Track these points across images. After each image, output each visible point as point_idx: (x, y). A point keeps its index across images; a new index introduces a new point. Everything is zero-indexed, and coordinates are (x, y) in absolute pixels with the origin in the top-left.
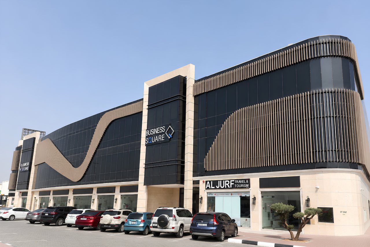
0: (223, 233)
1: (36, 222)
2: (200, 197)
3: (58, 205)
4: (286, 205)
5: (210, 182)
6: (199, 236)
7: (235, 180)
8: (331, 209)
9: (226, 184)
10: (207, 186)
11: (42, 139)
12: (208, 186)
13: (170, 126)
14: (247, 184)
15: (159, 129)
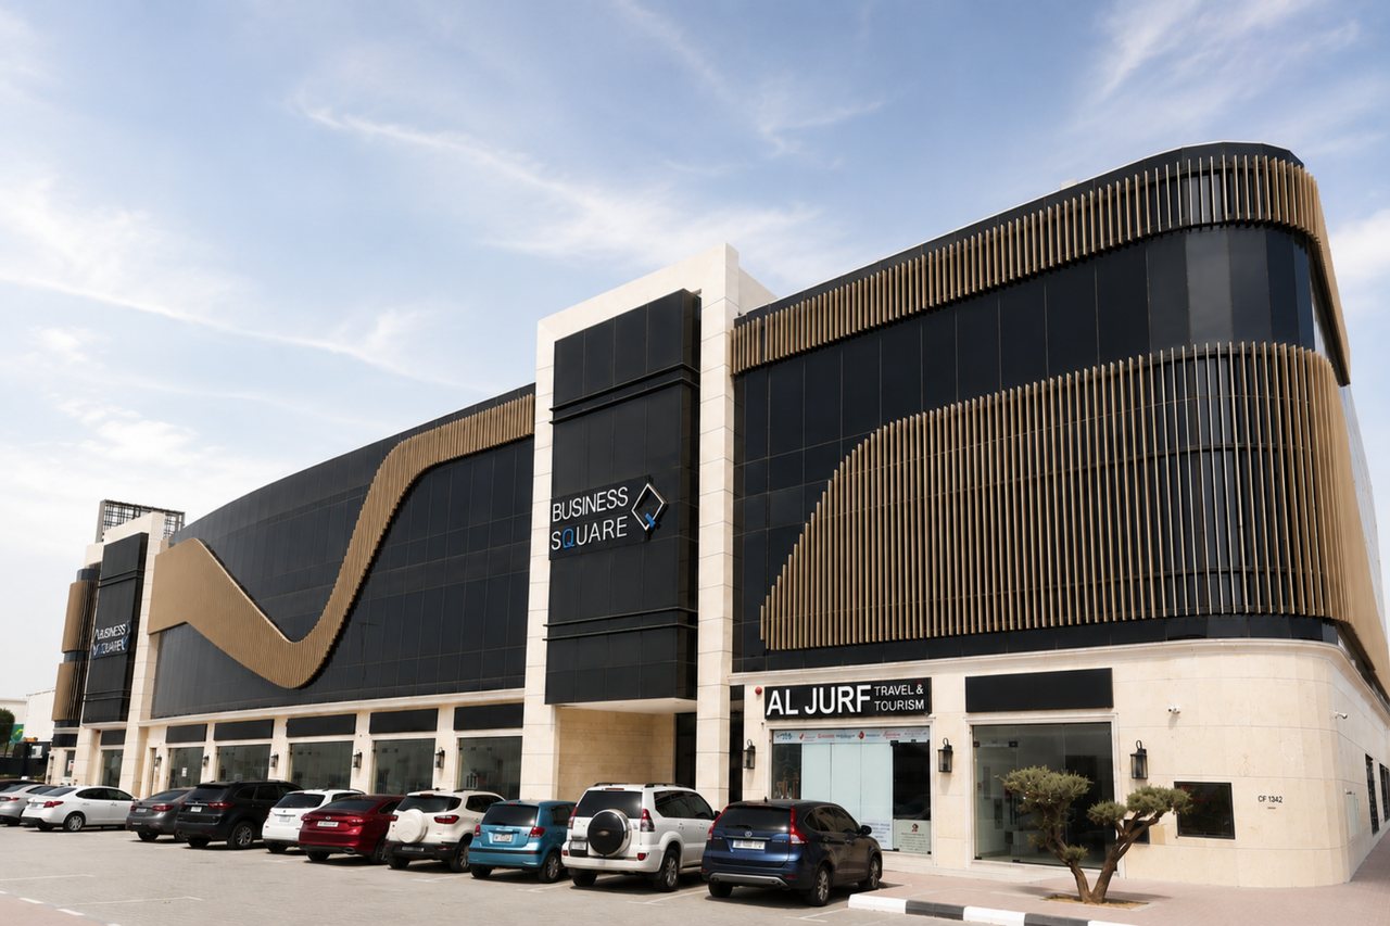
0: (824, 877)
1: (160, 837)
2: (746, 747)
3: (237, 777)
4: (1061, 773)
5: (782, 690)
6: (737, 884)
7: (873, 684)
8: (1225, 790)
9: (841, 699)
10: (771, 707)
11: (172, 540)
12: (775, 707)
13: (648, 485)
14: (919, 697)
15: (601, 497)
